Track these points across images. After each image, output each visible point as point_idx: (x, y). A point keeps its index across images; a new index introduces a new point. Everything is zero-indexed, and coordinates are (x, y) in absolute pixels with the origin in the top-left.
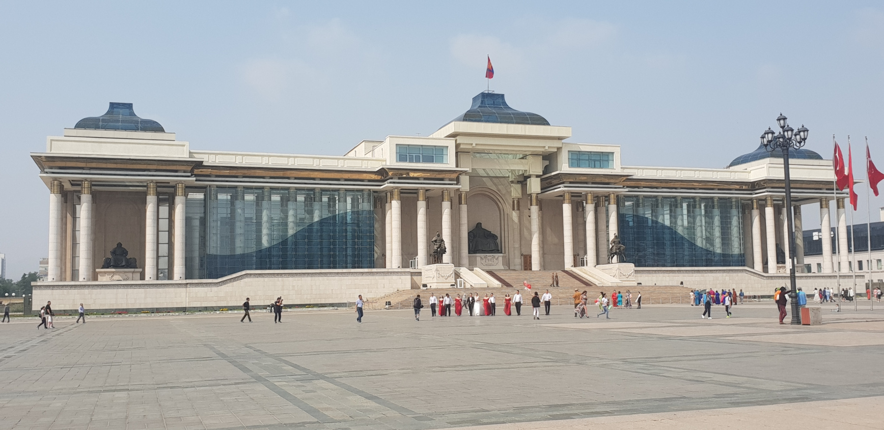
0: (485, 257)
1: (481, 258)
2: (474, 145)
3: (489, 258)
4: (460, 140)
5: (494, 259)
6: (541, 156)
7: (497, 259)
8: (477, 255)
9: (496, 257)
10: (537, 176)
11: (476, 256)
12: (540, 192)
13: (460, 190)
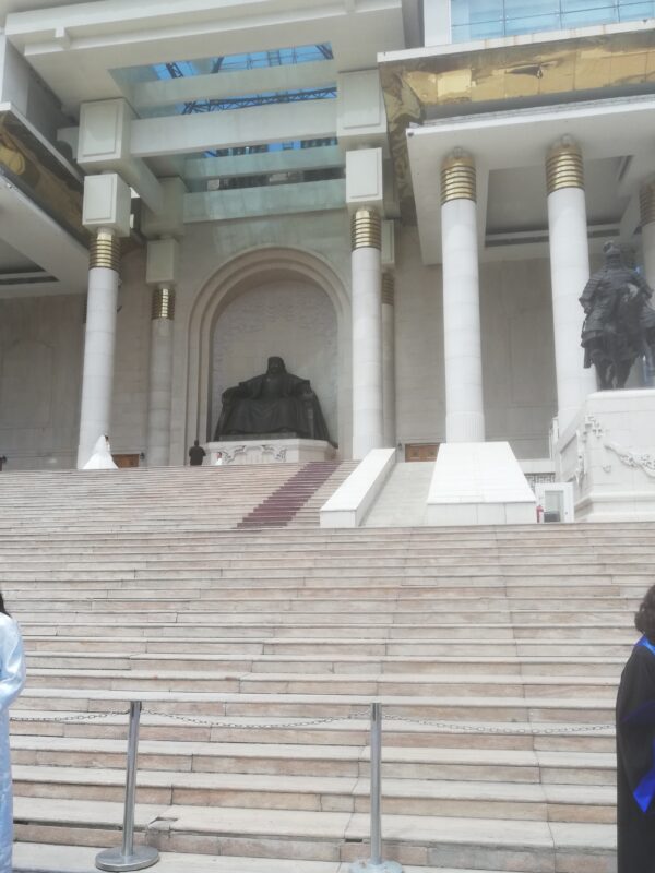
2: (60, 33)
12: (380, 197)
13: (84, 223)
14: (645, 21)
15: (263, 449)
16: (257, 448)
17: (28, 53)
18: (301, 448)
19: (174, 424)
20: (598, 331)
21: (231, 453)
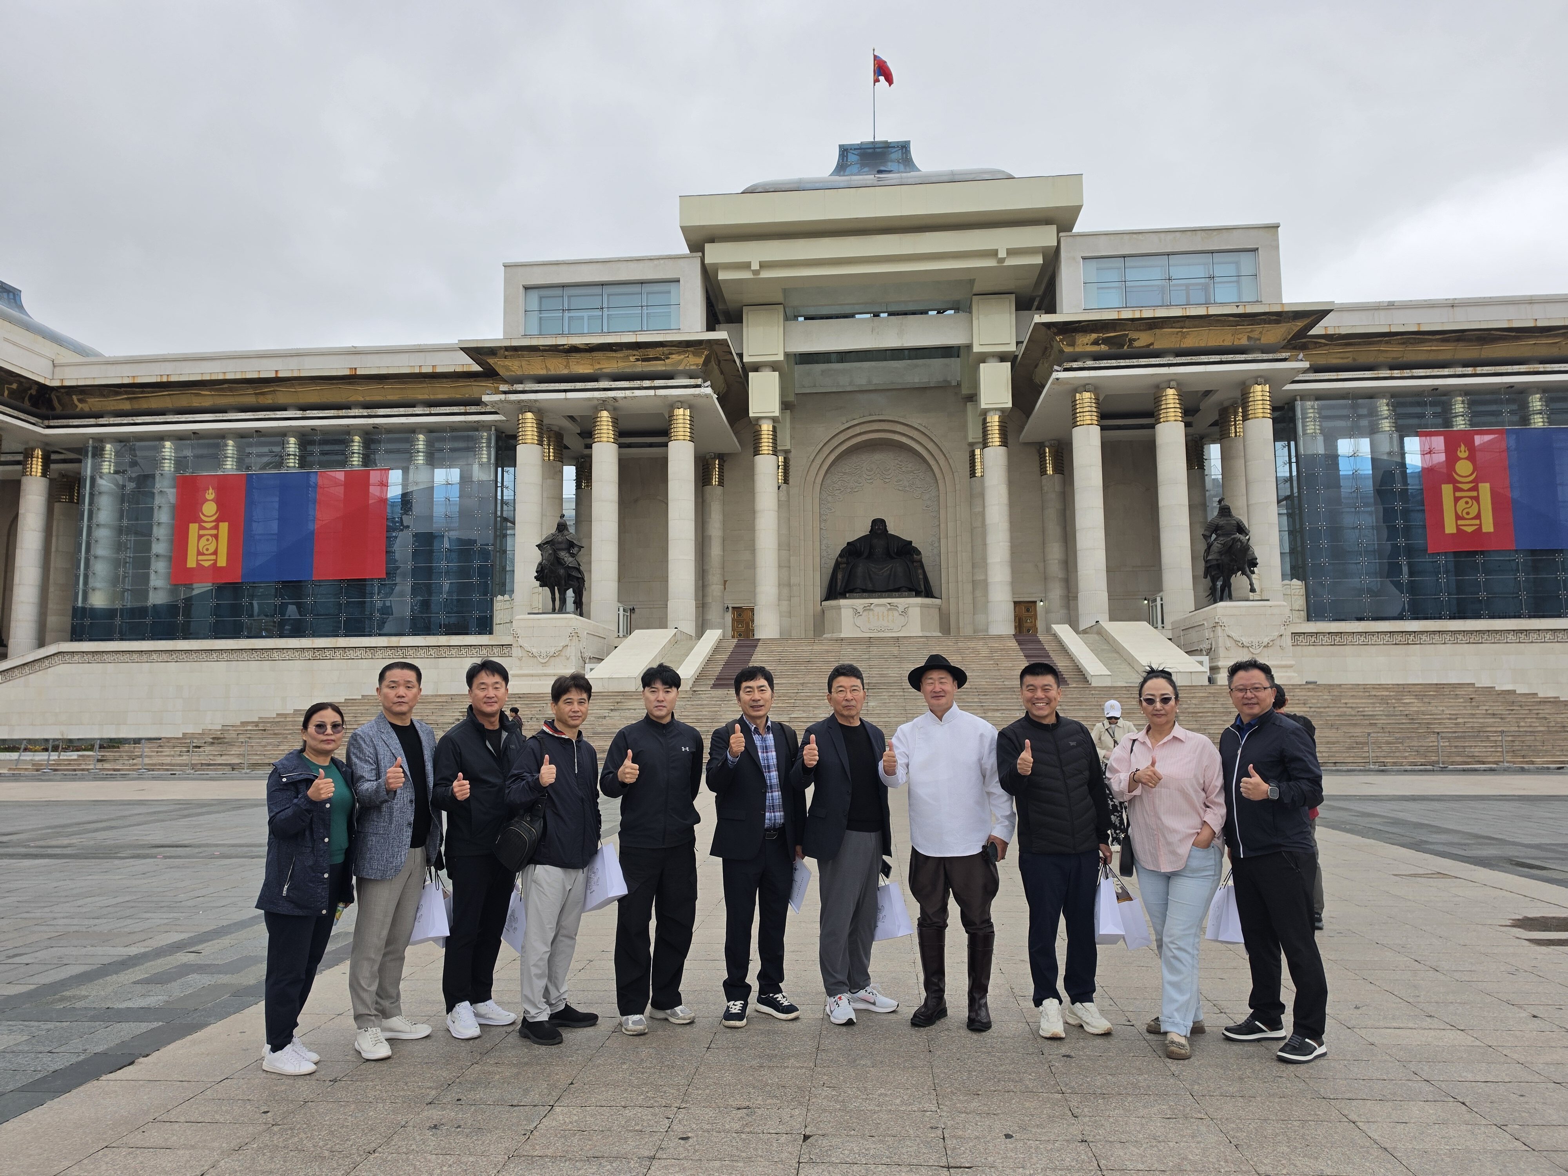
0: (867, 608)
1: (856, 613)
2: (755, 266)
3: (882, 608)
4: (715, 254)
5: (896, 614)
6: (1013, 297)
7: (904, 612)
8: (843, 602)
9: (901, 609)
10: (1002, 357)
11: (839, 608)
12: (1010, 405)
13: (751, 415)
14: (1237, 306)
15: (889, 606)
16: (884, 605)
17: (722, 276)
18: (922, 606)
19: (793, 580)
20: (1217, 560)
21: (860, 610)
